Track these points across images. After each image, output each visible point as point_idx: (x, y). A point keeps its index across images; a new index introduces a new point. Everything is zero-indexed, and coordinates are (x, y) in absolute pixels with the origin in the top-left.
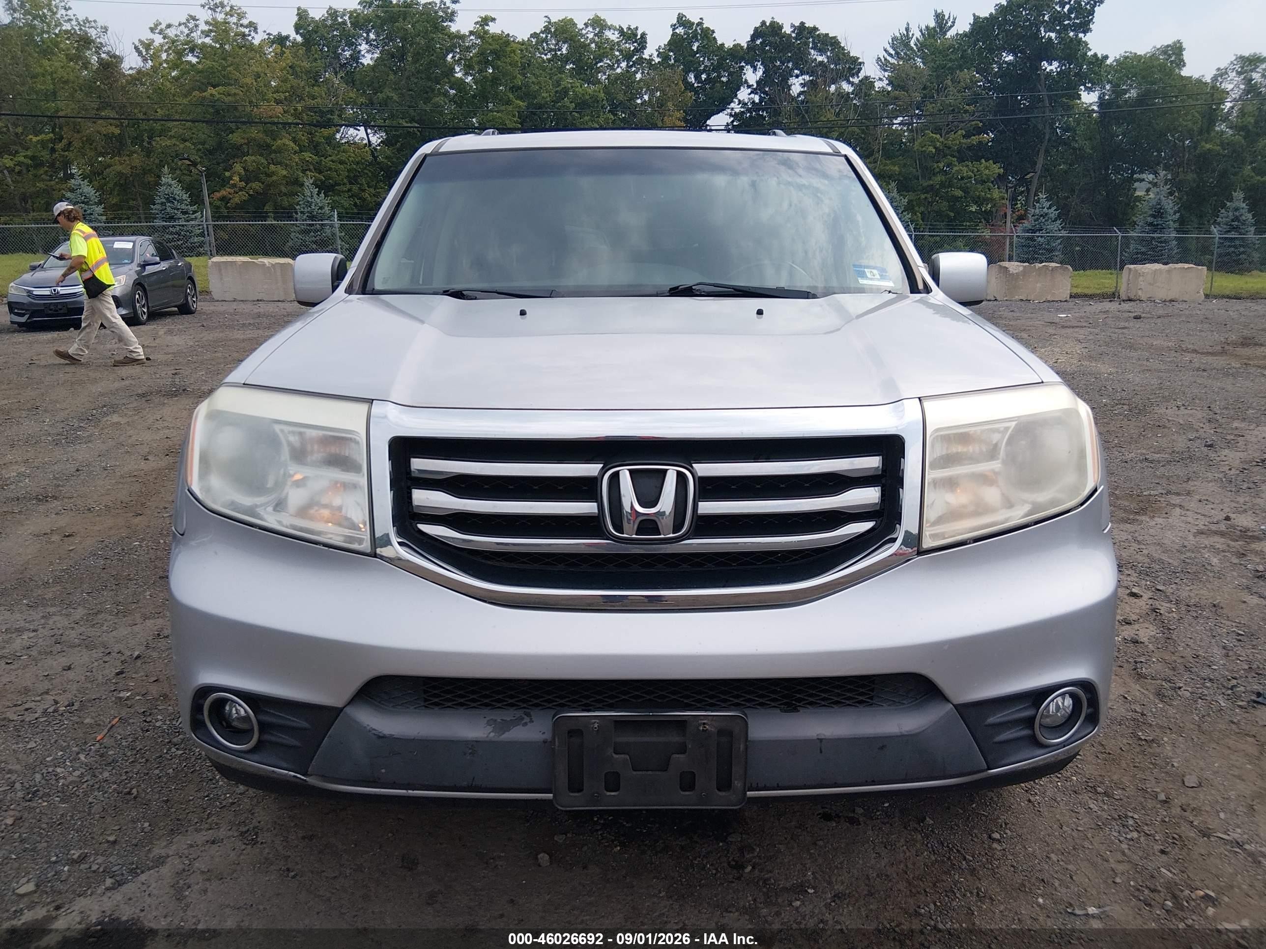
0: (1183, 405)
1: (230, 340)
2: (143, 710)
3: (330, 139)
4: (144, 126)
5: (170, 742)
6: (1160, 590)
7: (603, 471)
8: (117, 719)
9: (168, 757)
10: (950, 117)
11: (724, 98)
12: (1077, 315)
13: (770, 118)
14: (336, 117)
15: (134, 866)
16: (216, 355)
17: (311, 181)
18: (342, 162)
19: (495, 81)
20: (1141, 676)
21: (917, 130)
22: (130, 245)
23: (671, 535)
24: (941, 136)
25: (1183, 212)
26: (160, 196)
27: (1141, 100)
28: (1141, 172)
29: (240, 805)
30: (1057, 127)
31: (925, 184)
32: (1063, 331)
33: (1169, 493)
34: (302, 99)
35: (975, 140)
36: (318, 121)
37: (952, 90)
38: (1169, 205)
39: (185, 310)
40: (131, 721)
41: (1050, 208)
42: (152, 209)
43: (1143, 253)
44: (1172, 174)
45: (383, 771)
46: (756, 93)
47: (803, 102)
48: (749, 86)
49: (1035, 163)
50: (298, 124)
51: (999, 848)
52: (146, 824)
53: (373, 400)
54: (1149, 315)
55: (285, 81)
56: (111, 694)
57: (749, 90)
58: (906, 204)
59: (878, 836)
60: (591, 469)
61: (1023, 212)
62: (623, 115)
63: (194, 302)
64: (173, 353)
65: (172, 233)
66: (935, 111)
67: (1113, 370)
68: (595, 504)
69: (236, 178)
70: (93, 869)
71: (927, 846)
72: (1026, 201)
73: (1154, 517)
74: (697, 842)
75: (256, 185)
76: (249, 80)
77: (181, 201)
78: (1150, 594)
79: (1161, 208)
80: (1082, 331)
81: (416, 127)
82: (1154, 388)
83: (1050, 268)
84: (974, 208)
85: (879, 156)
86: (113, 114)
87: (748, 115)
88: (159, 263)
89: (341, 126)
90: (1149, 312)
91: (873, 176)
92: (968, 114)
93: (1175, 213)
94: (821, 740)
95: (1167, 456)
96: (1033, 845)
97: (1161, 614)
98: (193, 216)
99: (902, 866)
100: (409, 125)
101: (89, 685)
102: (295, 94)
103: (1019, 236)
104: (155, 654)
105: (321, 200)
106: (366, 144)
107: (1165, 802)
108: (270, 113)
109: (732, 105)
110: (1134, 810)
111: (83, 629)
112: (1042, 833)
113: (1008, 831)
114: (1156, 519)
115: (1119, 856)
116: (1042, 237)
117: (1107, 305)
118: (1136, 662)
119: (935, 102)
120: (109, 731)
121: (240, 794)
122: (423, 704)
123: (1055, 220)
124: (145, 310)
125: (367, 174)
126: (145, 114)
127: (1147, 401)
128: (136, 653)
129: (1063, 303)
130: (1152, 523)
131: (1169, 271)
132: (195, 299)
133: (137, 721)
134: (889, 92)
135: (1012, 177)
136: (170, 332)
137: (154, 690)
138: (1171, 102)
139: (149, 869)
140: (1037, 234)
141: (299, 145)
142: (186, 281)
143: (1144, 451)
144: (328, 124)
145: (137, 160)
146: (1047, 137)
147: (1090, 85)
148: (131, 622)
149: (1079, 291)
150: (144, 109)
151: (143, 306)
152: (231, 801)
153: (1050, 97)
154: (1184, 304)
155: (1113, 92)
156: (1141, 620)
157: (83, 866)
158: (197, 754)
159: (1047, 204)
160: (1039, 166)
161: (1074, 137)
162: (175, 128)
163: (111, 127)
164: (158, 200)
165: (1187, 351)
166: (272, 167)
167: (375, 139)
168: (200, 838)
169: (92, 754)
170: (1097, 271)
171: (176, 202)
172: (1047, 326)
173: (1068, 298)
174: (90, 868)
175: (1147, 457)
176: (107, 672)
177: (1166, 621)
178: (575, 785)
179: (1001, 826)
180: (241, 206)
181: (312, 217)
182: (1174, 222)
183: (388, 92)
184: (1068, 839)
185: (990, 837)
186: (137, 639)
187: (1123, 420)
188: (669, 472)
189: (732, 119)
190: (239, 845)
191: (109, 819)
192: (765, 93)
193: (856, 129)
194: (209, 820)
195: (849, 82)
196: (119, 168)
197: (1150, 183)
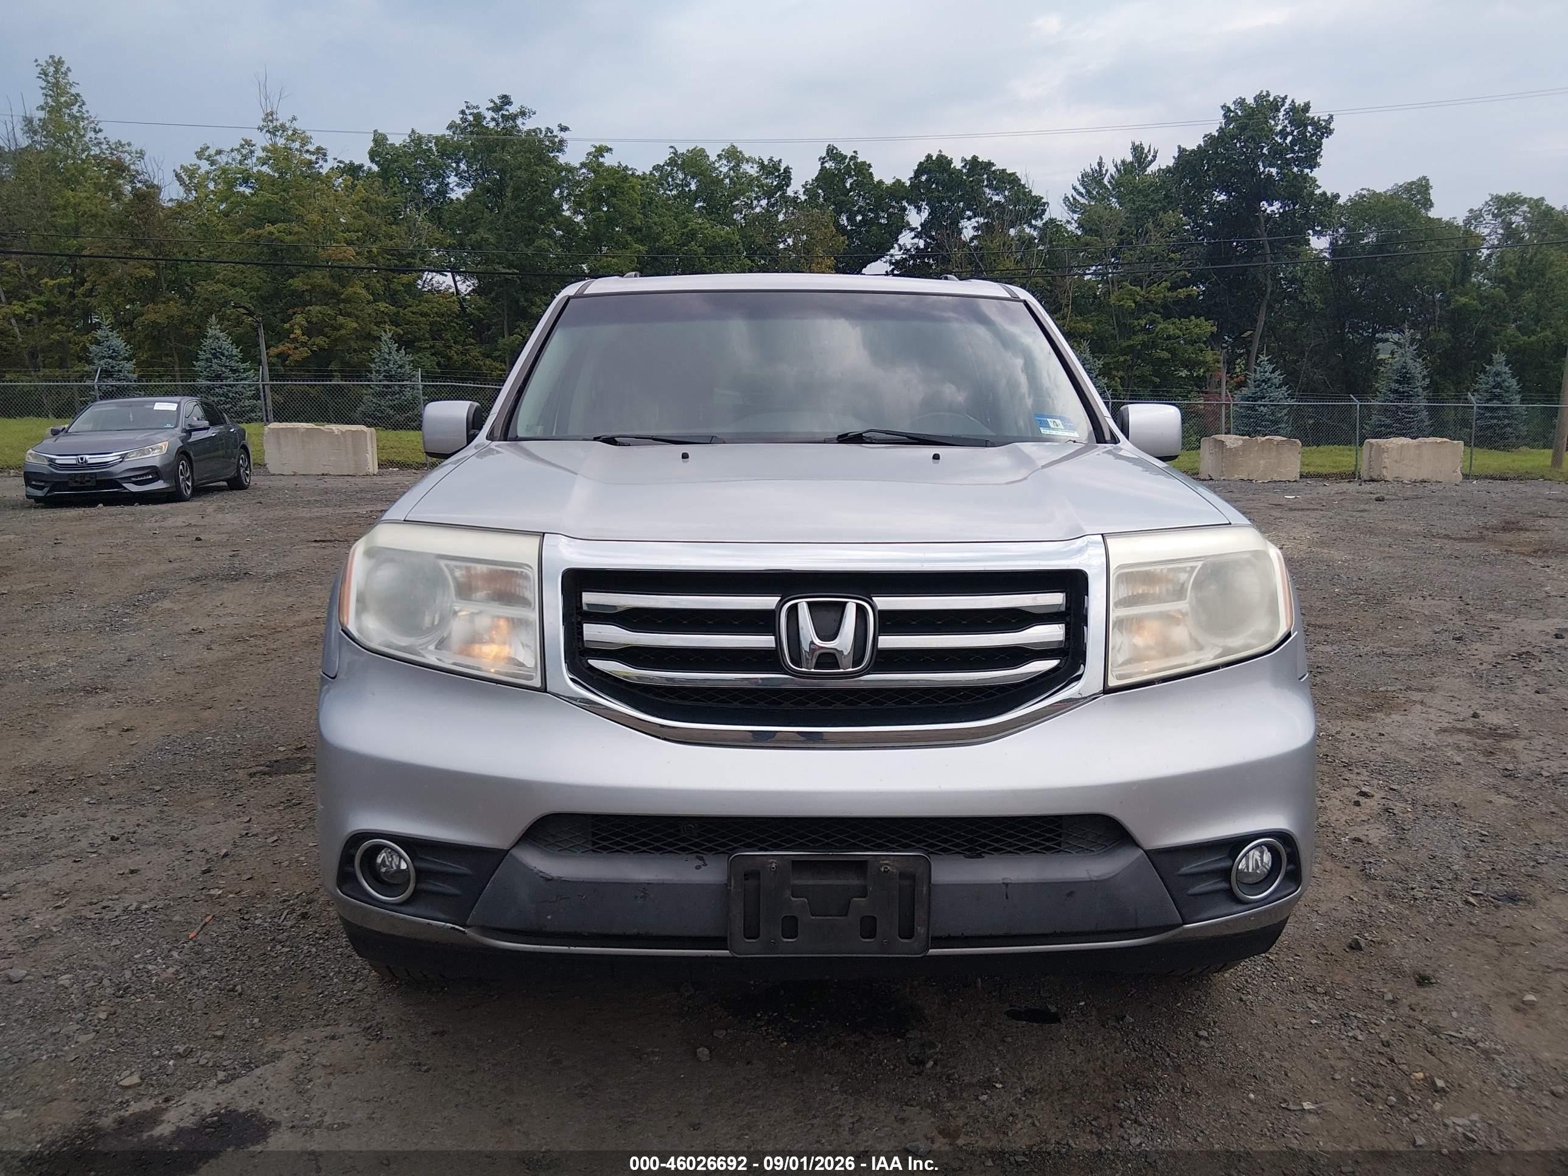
0: (1430, 595)
1: (295, 519)
2: (238, 908)
3: (410, 287)
4: (184, 268)
5: (274, 939)
6: (1394, 790)
7: (781, 605)
8: (210, 917)
9: (273, 954)
10: (1152, 267)
11: (883, 244)
12: (1309, 496)
13: (937, 266)
14: (417, 261)
15: (247, 1061)
16: (280, 535)
17: (390, 335)
18: (424, 314)
19: (611, 221)
20: (1369, 877)
21: (1112, 282)
22: (173, 407)
23: (851, 670)
24: (1142, 287)
25: (1436, 377)
26: (205, 351)
27: (1380, 247)
28: (1384, 331)
29: (359, 1002)
30: (1281, 278)
31: (1125, 344)
32: (1291, 514)
33: (1409, 688)
34: (377, 239)
35: (1182, 293)
36: (396, 265)
37: (1155, 235)
38: (1417, 369)
39: (236, 484)
40: (225, 919)
41: (1273, 372)
42: (194, 366)
43: (1389, 426)
44: (1422, 334)
45: (549, 917)
46: (921, 238)
47: (976, 248)
48: (912, 229)
49: (1256, 321)
50: (372, 268)
51: (1207, 1045)
52: (256, 1020)
53: (544, 533)
54: (1394, 497)
55: (358, 217)
56: (199, 892)
57: (913, 234)
58: (1101, 366)
59: (1073, 1033)
60: (769, 602)
61: (1243, 379)
62: (763, 262)
63: (247, 475)
64: (227, 533)
65: (219, 395)
66: (1134, 259)
67: (1349, 557)
68: (773, 638)
69: (298, 332)
70: (200, 1063)
71: (1127, 1043)
72: (1247, 364)
73: (1390, 714)
74: (872, 1038)
75: (320, 340)
76: (314, 217)
77: (230, 357)
78: (1383, 794)
79: (1407, 373)
80: (1313, 514)
81: (516, 274)
82: (1396, 576)
83: (1275, 443)
84: (1184, 373)
85: (1068, 311)
86: (147, 254)
87: (911, 262)
88: (208, 428)
89: (423, 271)
90: (1395, 494)
91: (1063, 334)
92: (1173, 263)
93: (1424, 378)
94: (1007, 885)
95: (1408, 650)
96: (1245, 1043)
97: (1394, 814)
98: (244, 375)
99: (1099, 1063)
100: (507, 271)
101: (173, 884)
102: (369, 234)
103: (1237, 405)
104: (244, 853)
105: (401, 357)
106: (453, 293)
107: (1393, 1002)
108: (340, 256)
109: (892, 251)
110: (1358, 1009)
111: (156, 827)
112: (1255, 1031)
113: (1217, 1029)
114: (1393, 716)
115: (1339, 1054)
116: (1264, 406)
117: (1345, 486)
118: (1364, 863)
119: (1134, 249)
120: (202, 928)
121: (359, 991)
122: (591, 847)
123: (1280, 386)
124: (190, 484)
125: (454, 327)
126: (186, 254)
127: (1387, 591)
128: (224, 851)
129: (1291, 484)
130: (1388, 721)
131: (1418, 446)
132: (248, 472)
133: (235, 919)
134: (1078, 237)
135: (1229, 337)
136: (221, 509)
137: (248, 889)
138: (1418, 249)
139: (264, 1064)
140: (1259, 403)
141: (373, 294)
142: (237, 451)
143: (1382, 645)
144: (408, 269)
145: (175, 309)
146: (1269, 290)
147: (1319, 228)
148: (212, 820)
149: (1312, 470)
150: (185, 249)
151: (188, 479)
152: (348, 997)
153: (1270, 243)
154: (1439, 485)
155: (1348, 237)
156: (1372, 821)
157: (190, 1061)
158: (306, 951)
159: (1270, 368)
160: (1261, 324)
161: (1301, 291)
162: (222, 271)
163: (145, 270)
164: (202, 355)
165: (1438, 536)
166: (340, 319)
167: (465, 287)
168: (318, 1034)
169: (185, 951)
170: (1331, 447)
171: (224, 358)
172: (1270, 509)
173: (1298, 479)
174: (198, 1062)
175: (1385, 650)
176: (191, 870)
177: (1400, 822)
178: (751, 932)
179: (1209, 1024)
180: (303, 364)
181: (389, 377)
182: (1424, 389)
183: (482, 233)
184: (1283, 1037)
185: (1197, 1035)
186: (221, 838)
187: (1358, 611)
188: (848, 605)
189: (892, 267)
190: (362, 1040)
191: (213, 1015)
192: (931, 237)
193: (1040, 280)
194: (326, 1017)
195: (1031, 226)
196: (152, 317)
197: (1396, 343)
